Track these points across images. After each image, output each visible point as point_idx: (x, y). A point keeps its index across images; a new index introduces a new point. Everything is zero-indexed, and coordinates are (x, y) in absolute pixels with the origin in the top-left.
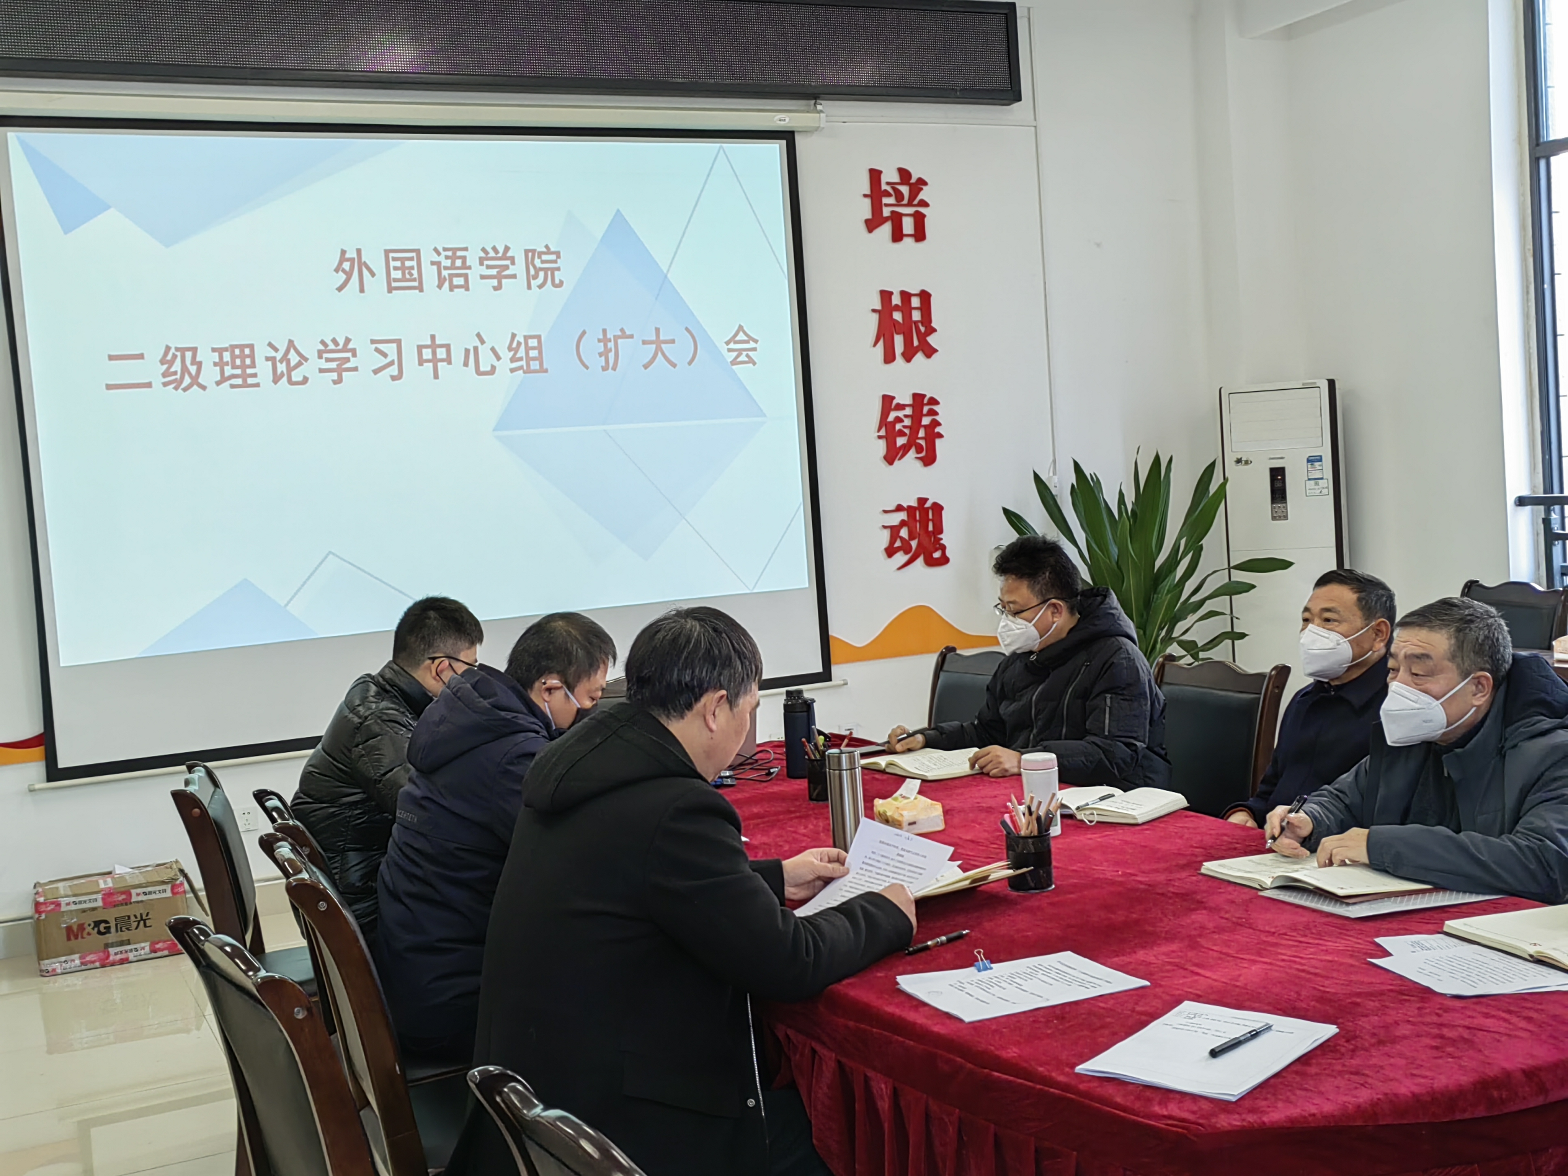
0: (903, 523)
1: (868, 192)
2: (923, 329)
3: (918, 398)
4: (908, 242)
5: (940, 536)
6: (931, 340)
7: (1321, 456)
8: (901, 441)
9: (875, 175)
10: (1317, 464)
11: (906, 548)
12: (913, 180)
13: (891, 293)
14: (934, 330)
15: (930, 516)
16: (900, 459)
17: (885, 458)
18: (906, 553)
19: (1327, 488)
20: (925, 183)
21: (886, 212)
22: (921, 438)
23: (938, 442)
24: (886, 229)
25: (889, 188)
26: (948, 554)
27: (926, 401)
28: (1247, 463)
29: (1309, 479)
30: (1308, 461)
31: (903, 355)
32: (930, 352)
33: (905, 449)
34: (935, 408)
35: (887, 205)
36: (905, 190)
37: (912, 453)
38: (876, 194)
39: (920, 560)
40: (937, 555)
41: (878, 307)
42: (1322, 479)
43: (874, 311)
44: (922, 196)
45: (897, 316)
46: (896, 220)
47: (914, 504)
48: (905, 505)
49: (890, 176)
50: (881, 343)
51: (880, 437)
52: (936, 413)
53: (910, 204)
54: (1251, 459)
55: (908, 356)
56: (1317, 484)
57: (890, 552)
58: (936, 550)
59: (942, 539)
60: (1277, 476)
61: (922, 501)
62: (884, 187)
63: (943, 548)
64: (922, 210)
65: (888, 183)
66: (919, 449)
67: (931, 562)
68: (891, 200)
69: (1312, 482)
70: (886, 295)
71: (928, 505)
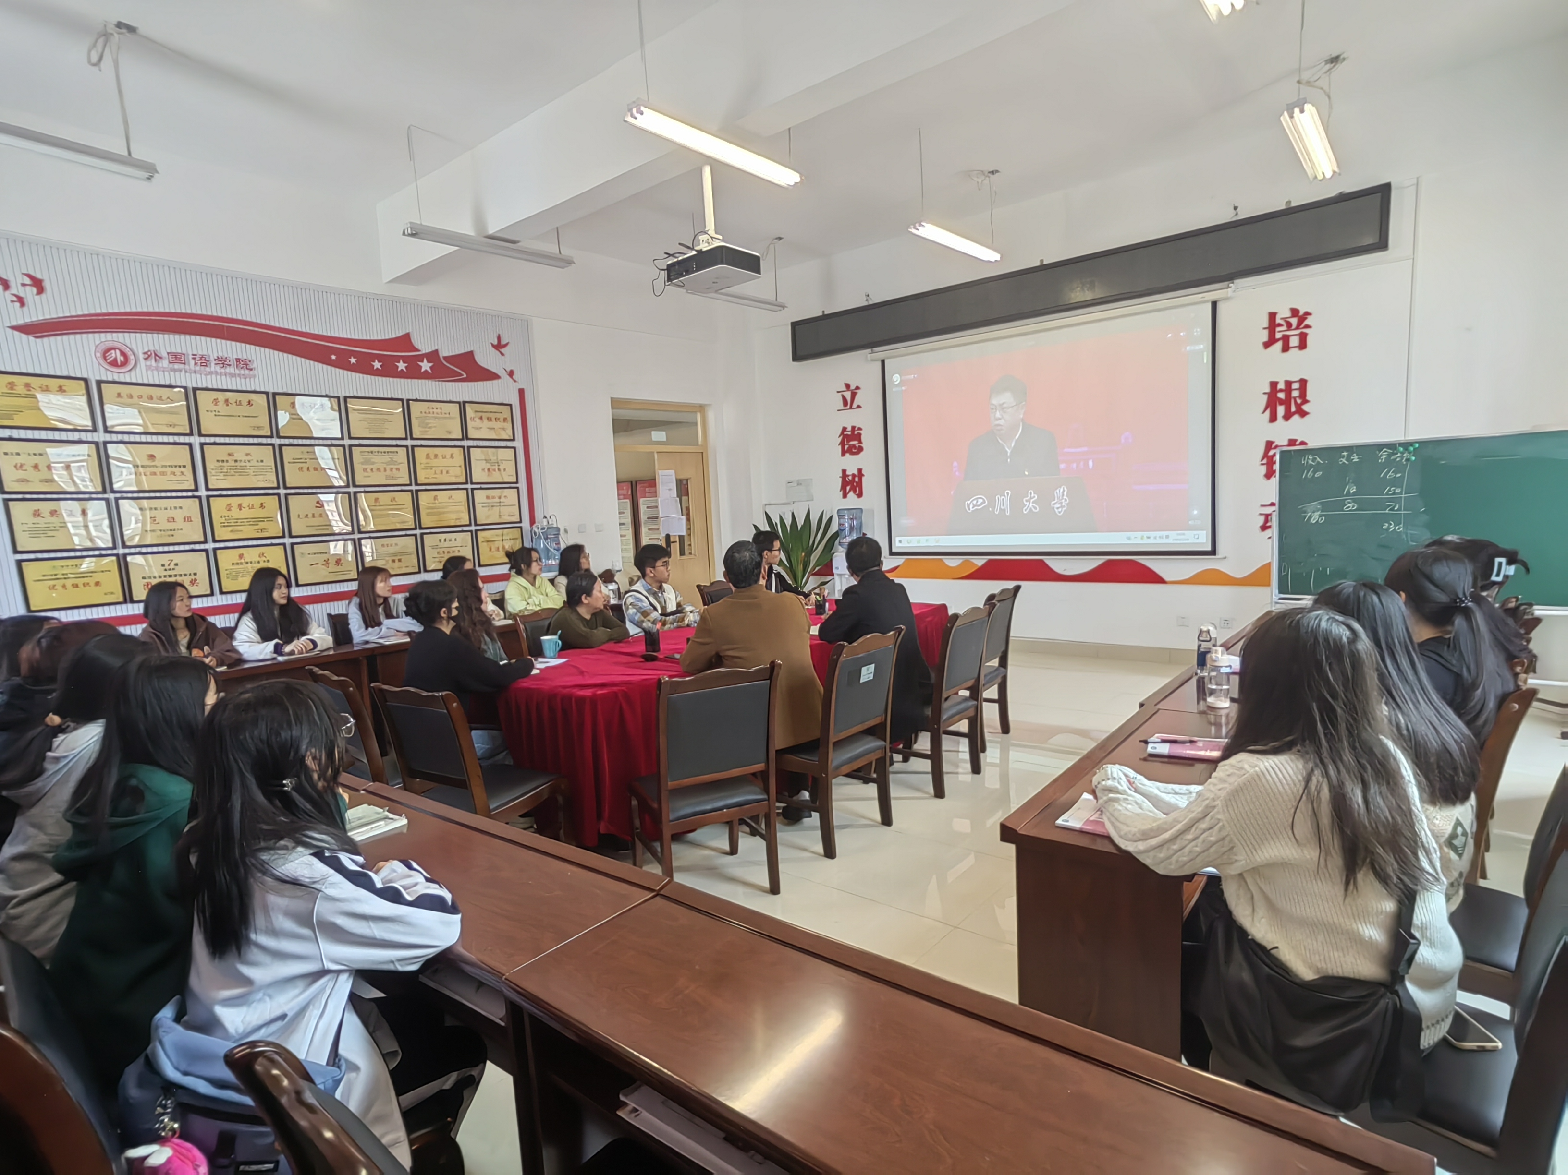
1: (1267, 326)
2: (1299, 401)
3: (1291, 442)
4: (1294, 353)
6: (1305, 407)
9: (1272, 316)
12: (1301, 313)
13: (1277, 383)
14: (1307, 402)
17: (1266, 476)
20: (1310, 314)
21: (1278, 335)
24: (1279, 345)
25: (1282, 322)
27: (1297, 443)
31: (1284, 416)
32: (1303, 414)
35: (1280, 332)
36: (1294, 321)
38: (1272, 326)
41: (1268, 391)
43: (1265, 393)
44: (1306, 322)
45: (1281, 395)
46: (1286, 339)
49: (1283, 313)
50: (1268, 411)
51: (1263, 464)
53: (1297, 328)
55: (1287, 416)
57: (1267, 528)
62: (1278, 321)
64: (1305, 330)
65: (1282, 319)
68: (1284, 328)
70: (1274, 385)
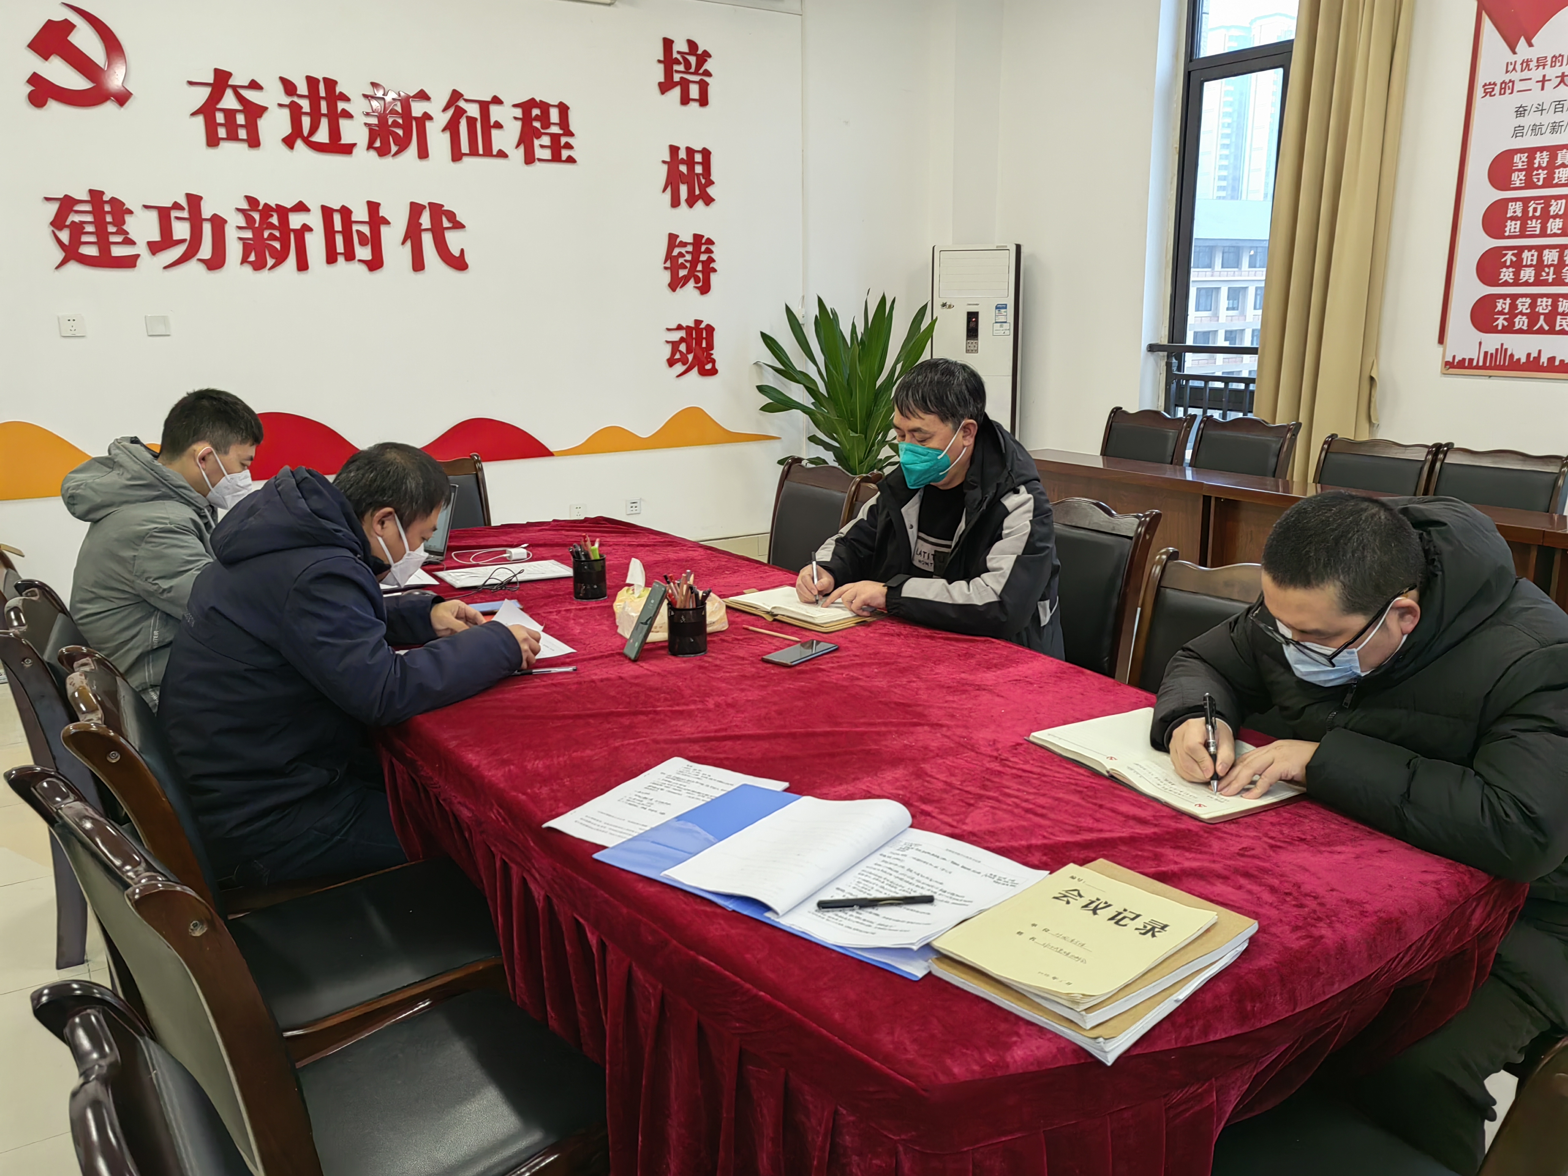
0: (682, 340)
1: (662, 59)
2: (703, 181)
3: (698, 238)
4: (694, 105)
5: (711, 352)
6: (711, 191)
7: (1006, 305)
8: (682, 273)
9: (668, 44)
10: (1003, 310)
11: (684, 361)
12: (700, 52)
13: (677, 149)
14: (712, 183)
15: (704, 336)
16: (681, 287)
17: (670, 285)
18: (684, 364)
19: (1009, 330)
20: (710, 56)
21: (677, 77)
22: (699, 271)
23: (713, 276)
24: (676, 92)
25: (679, 57)
26: (717, 366)
27: (703, 241)
28: (950, 307)
29: (996, 322)
30: (997, 308)
31: (687, 201)
32: (709, 201)
33: (686, 279)
34: (711, 247)
35: (677, 72)
36: (693, 60)
37: (691, 283)
38: (668, 61)
39: (695, 370)
40: (709, 367)
41: (668, 159)
42: (1006, 322)
43: (664, 162)
44: (706, 67)
45: (683, 168)
46: (684, 85)
47: (692, 325)
48: (684, 325)
49: (680, 46)
50: (669, 189)
51: (666, 268)
52: (712, 252)
53: (696, 73)
54: (953, 304)
55: (691, 203)
56: (1001, 326)
57: (671, 362)
58: (709, 362)
59: (712, 354)
60: (972, 318)
61: (698, 322)
62: (675, 55)
63: (713, 362)
64: (707, 79)
65: (679, 52)
66: (697, 280)
67: (703, 373)
68: (681, 68)
69: (999, 324)
70: (674, 150)
71: (703, 326)
